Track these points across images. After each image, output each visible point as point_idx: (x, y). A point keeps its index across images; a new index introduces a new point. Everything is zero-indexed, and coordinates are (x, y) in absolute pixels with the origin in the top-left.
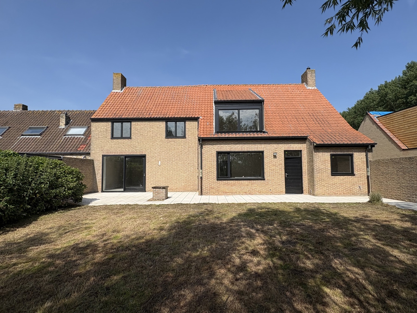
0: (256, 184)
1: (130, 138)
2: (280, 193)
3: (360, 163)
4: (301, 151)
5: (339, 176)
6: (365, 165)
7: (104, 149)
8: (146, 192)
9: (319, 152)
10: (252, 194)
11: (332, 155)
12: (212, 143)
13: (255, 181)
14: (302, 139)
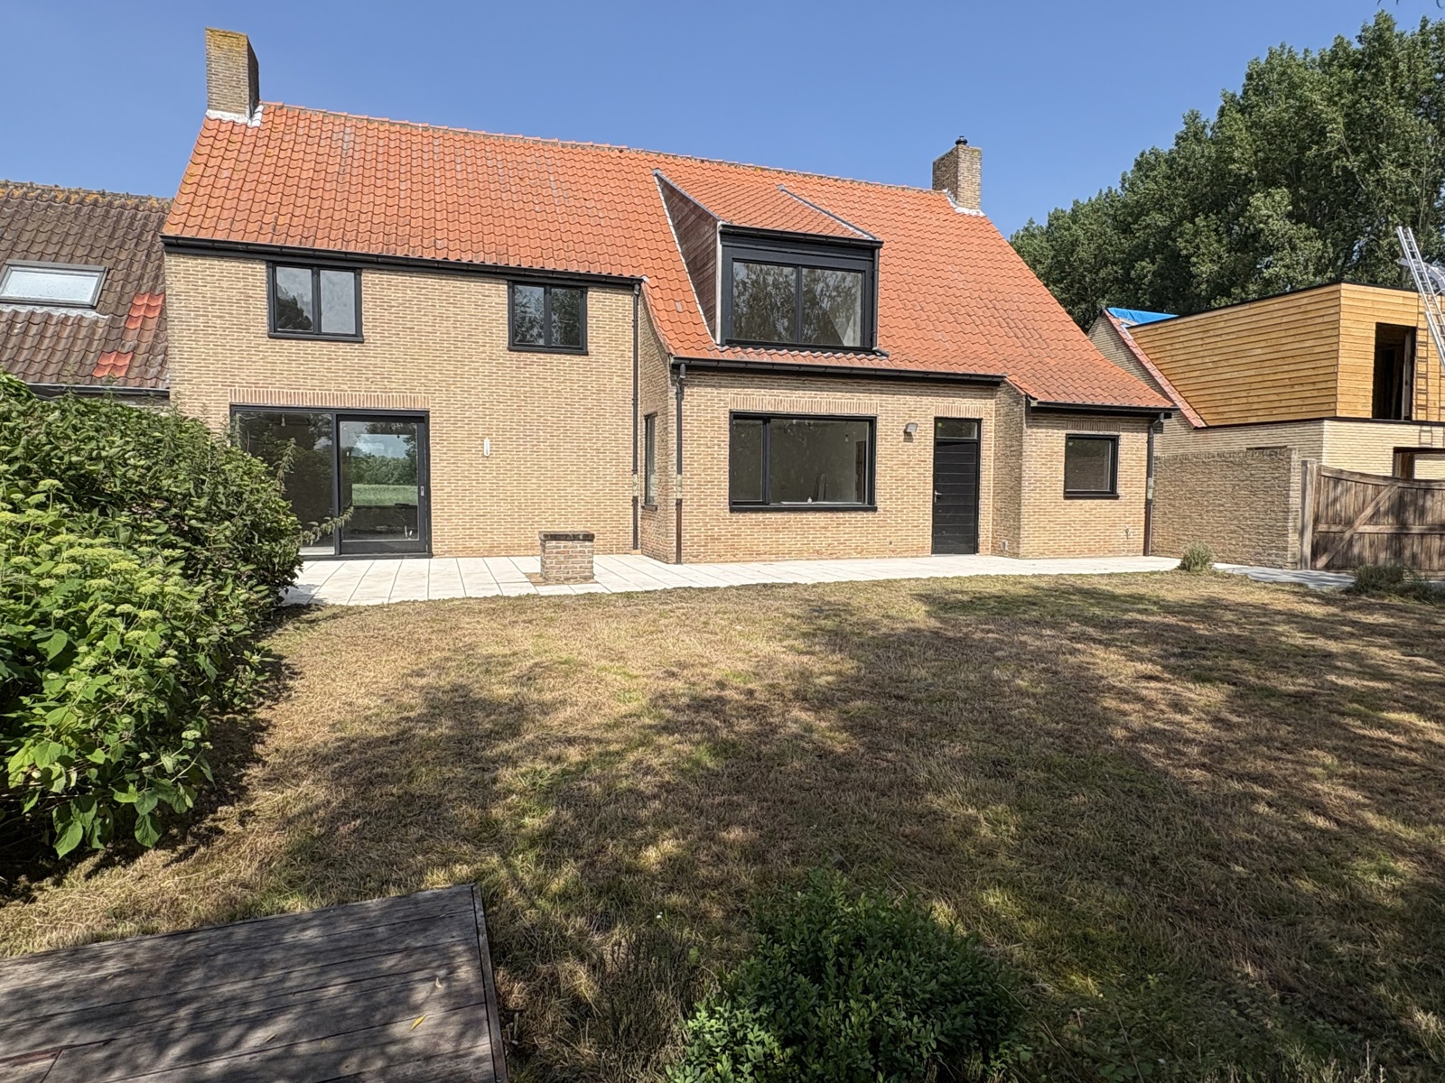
0: (851, 524)
1: (357, 337)
2: (916, 552)
3: (1134, 463)
4: (979, 421)
5: (1082, 501)
6: (1144, 469)
7: (238, 379)
8: (430, 555)
9: (1038, 427)
10: (836, 558)
11: (1069, 438)
12: (716, 379)
13: (847, 515)
14: (986, 384)
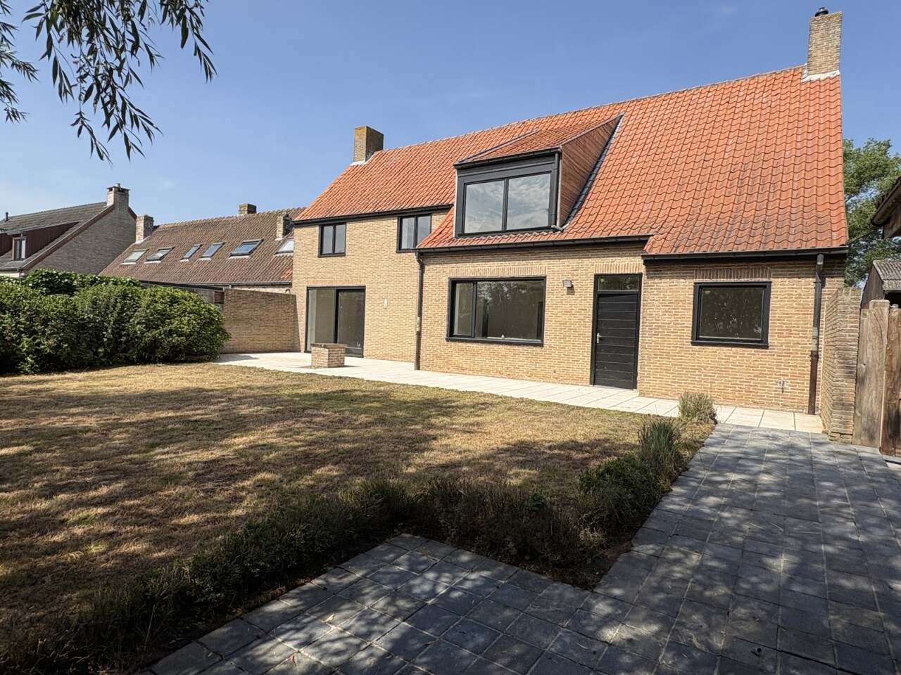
0: (523, 355)
1: (344, 254)
2: (576, 381)
3: (793, 311)
4: (640, 276)
6: (811, 319)
7: (309, 276)
8: (363, 357)
9: (661, 278)
10: (513, 378)
11: (700, 288)
12: (442, 259)
13: (521, 348)
